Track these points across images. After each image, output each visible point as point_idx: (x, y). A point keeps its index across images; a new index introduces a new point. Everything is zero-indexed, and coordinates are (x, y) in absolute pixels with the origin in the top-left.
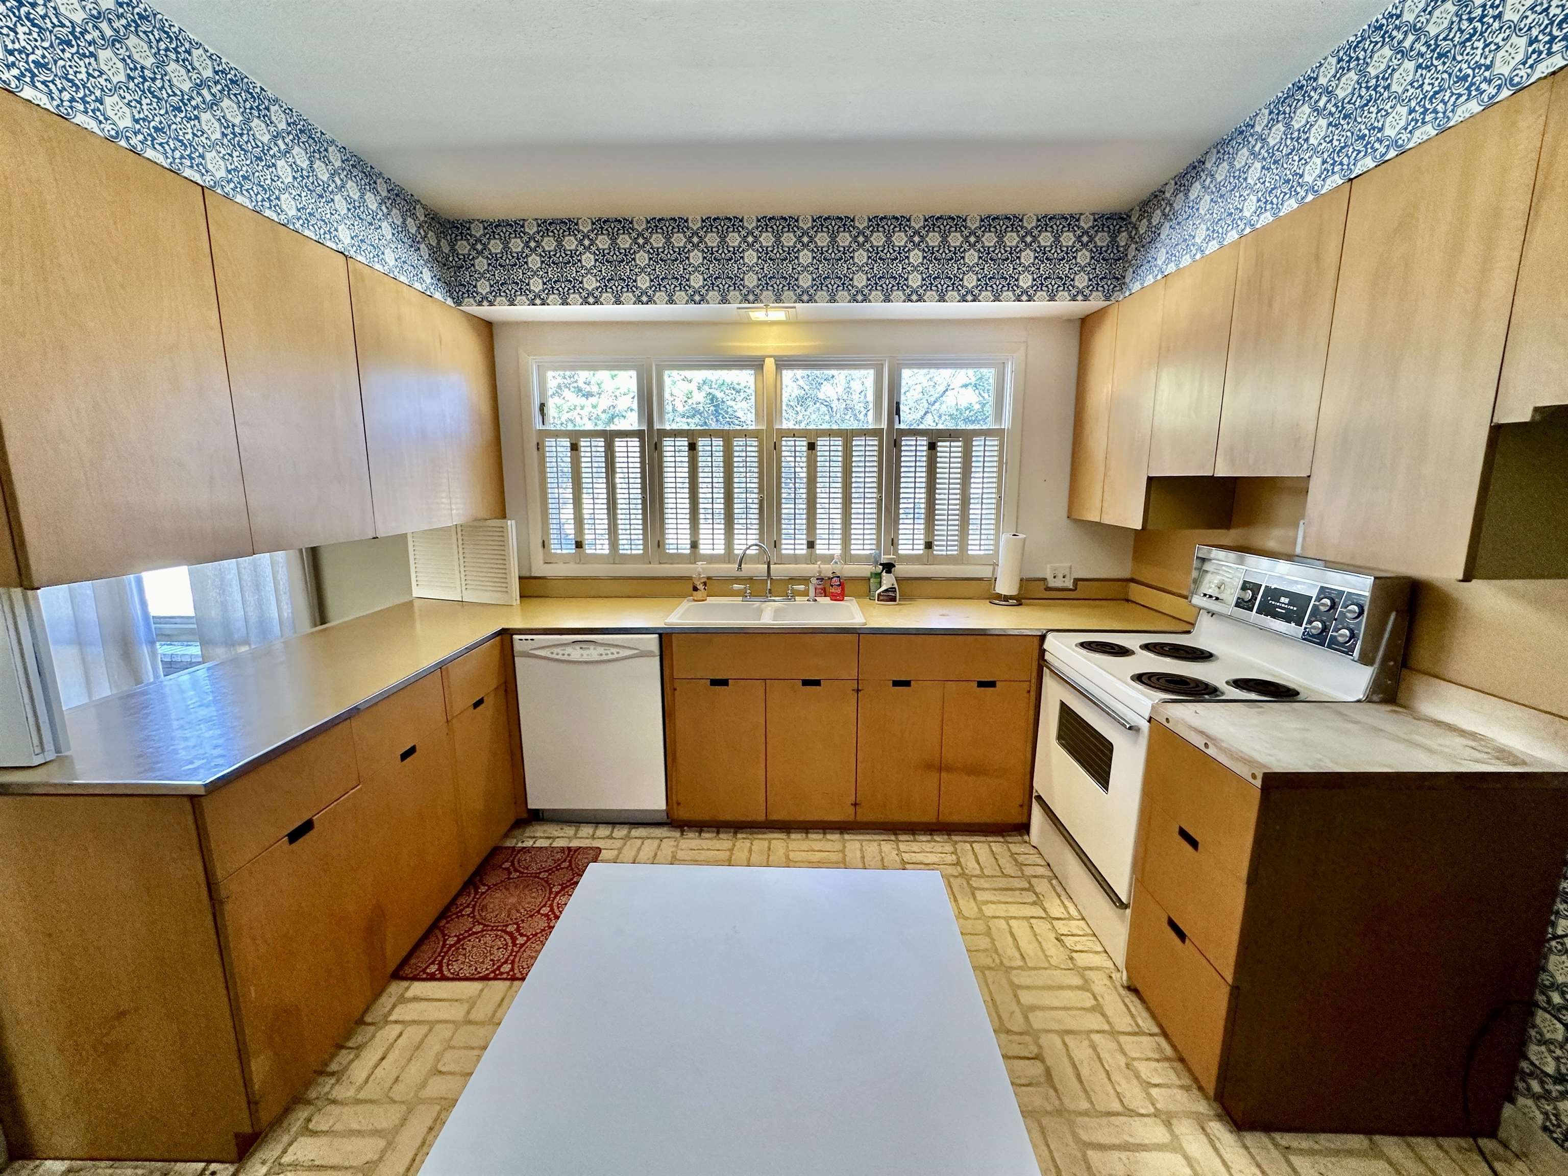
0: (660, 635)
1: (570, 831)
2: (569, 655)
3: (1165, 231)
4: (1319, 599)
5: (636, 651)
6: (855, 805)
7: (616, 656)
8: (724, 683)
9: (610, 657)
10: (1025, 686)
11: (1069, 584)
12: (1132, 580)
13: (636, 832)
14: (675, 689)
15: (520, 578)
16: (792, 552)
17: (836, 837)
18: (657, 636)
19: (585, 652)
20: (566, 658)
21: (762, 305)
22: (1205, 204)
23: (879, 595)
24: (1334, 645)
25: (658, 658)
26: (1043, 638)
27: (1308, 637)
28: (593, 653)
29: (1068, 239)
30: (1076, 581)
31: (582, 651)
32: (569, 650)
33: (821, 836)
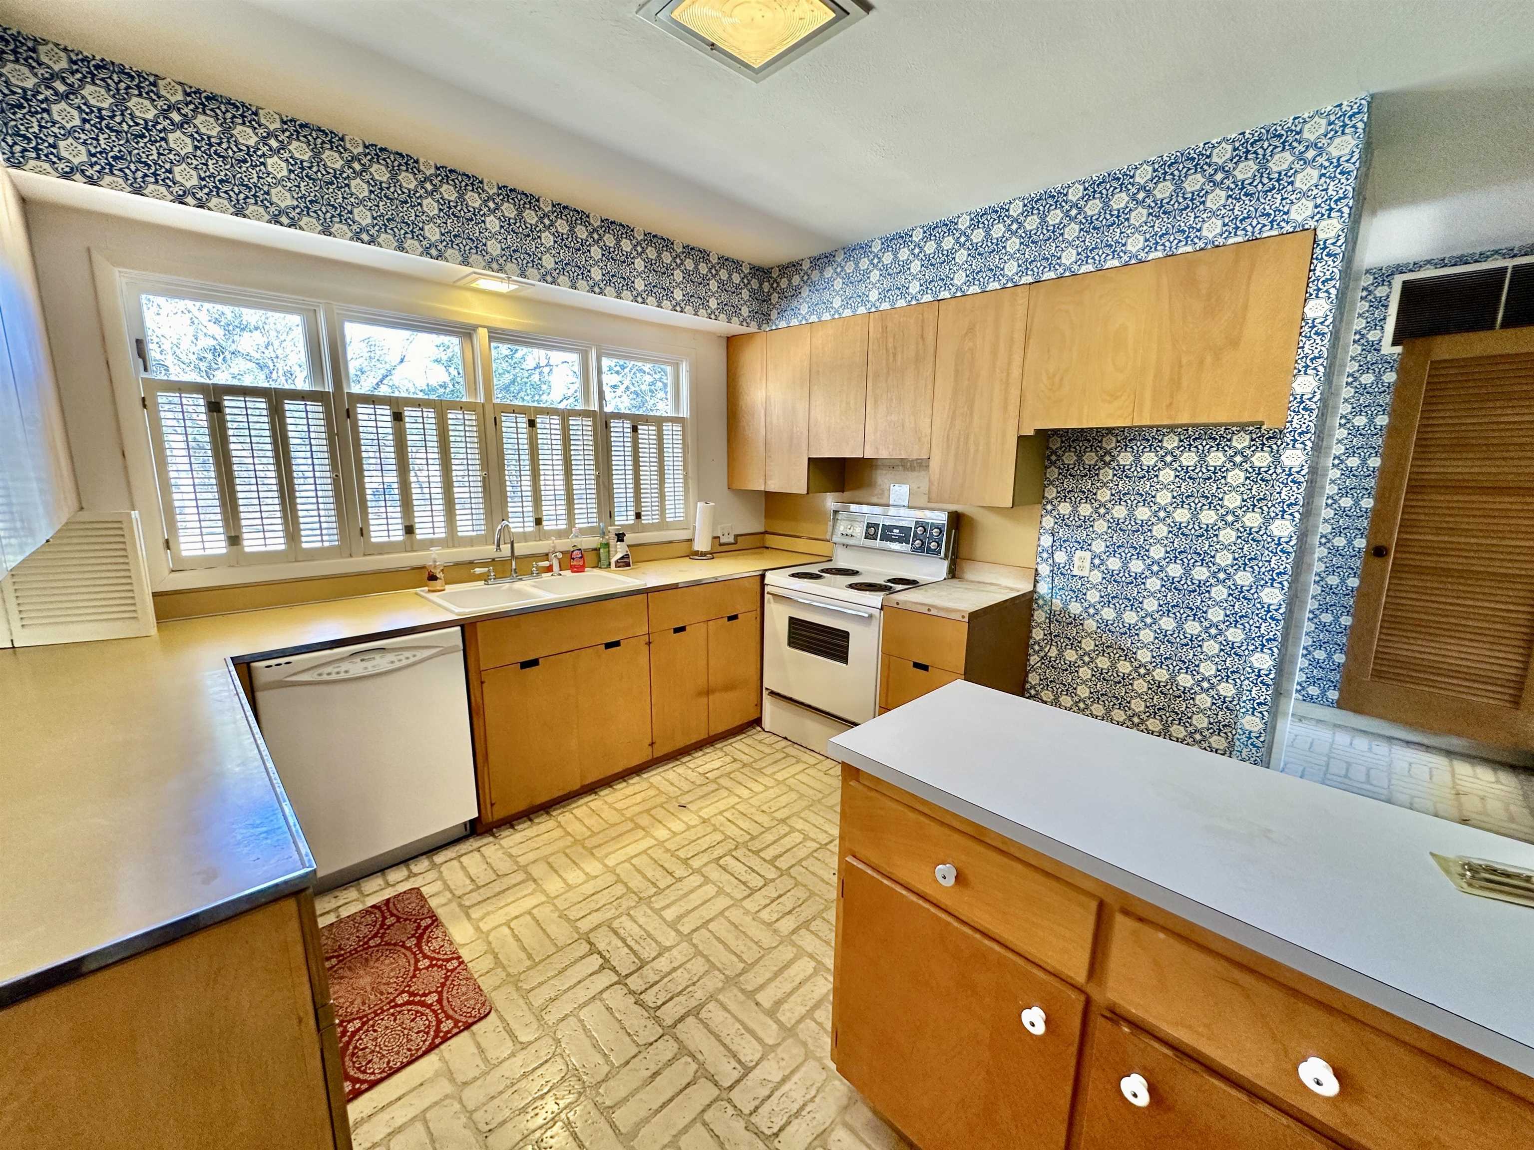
0: (463, 627)
1: (351, 894)
2: (346, 672)
3: (805, 292)
4: (916, 528)
5: (438, 649)
6: (652, 744)
7: (412, 660)
8: (534, 663)
9: (405, 662)
10: (753, 614)
11: (732, 540)
12: (766, 532)
13: (439, 858)
14: (482, 683)
15: (155, 595)
16: (521, 530)
17: (636, 779)
18: (458, 628)
19: (368, 664)
20: (343, 676)
21: (503, 276)
22: (838, 283)
23: (617, 562)
24: (929, 551)
25: (461, 654)
26: (763, 577)
27: (915, 550)
28: (381, 663)
29: (736, 278)
30: (736, 536)
31: (364, 664)
32: (345, 666)
33: (624, 784)
